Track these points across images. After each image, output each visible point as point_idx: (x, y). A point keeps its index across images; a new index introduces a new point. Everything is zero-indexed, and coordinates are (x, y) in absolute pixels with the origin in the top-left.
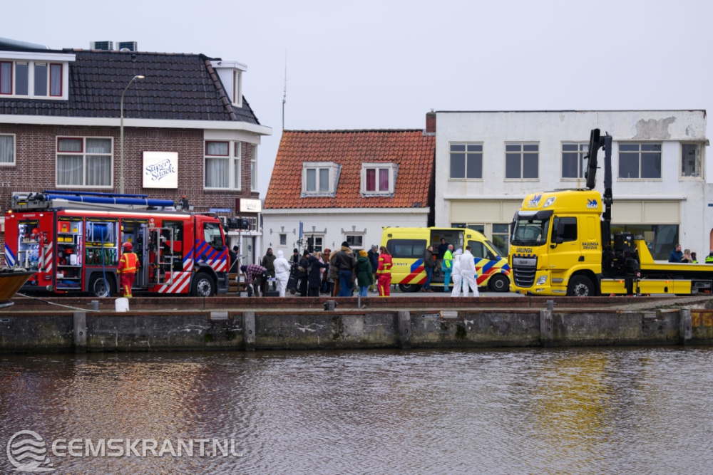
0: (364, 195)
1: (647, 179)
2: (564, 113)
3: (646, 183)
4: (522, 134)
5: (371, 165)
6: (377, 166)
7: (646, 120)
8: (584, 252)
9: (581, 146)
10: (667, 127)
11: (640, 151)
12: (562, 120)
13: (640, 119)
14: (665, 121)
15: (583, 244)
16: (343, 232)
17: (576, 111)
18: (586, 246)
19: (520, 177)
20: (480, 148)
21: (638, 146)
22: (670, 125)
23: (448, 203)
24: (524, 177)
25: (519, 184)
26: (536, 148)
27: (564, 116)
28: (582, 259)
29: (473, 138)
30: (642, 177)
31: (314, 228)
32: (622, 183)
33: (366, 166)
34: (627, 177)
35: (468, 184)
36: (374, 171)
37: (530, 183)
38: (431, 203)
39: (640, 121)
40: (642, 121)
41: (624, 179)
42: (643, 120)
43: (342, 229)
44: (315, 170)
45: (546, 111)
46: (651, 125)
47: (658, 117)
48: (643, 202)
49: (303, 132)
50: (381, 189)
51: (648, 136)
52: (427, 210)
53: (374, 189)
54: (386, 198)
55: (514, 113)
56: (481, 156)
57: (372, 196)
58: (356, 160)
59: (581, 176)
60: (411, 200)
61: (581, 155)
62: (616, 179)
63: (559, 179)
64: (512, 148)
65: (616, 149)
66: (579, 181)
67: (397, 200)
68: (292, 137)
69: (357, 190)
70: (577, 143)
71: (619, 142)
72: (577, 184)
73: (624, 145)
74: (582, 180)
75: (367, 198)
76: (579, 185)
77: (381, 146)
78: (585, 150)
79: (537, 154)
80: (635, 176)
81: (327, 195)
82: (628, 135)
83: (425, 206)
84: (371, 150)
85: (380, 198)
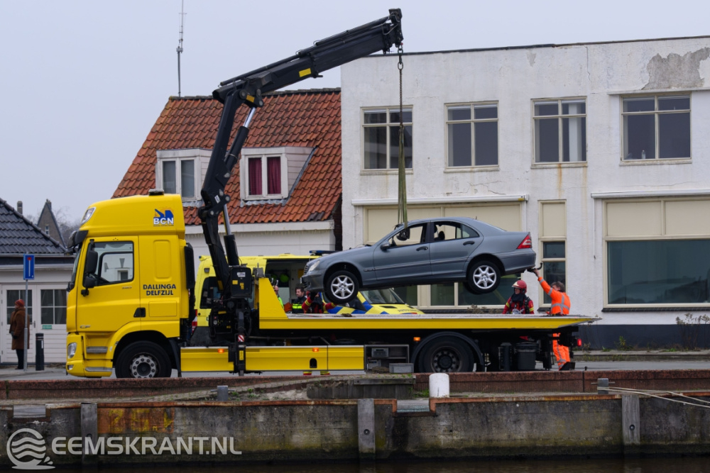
0: (246, 201)
1: (667, 161)
2: (534, 51)
3: (666, 167)
4: (472, 92)
5: (256, 152)
6: (264, 153)
7: (664, 56)
8: (145, 301)
9: (566, 108)
10: (698, 66)
11: (657, 111)
12: (532, 63)
13: (655, 55)
14: (693, 56)
15: (145, 287)
17: (553, 46)
18: (151, 290)
19: (470, 164)
20: (407, 116)
21: (654, 101)
22: (701, 62)
23: (360, 212)
24: (477, 163)
25: (468, 175)
26: (493, 112)
27: (534, 56)
28: (141, 313)
29: (398, 100)
30: (661, 156)
32: (628, 168)
33: (248, 153)
34: (640, 158)
35: (390, 178)
36: (259, 160)
37: (484, 173)
38: (337, 216)
39: (653, 58)
40: (658, 59)
41: (637, 161)
42: (658, 55)
44: (174, 162)
45: (507, 48)
46: (672, 64)
47: (682, 50)
48: (662, 199)
49: (197, 99)
50: (269, 192)
51: (667, 85)
52: (328, 225)
53: (260, 193)
54: (275, 206)
55: (458, 53)
56: (409, 129)
57: (255, 203)
58: (256, 143)
59: (566, 158)
60: (310, 209)
61: (566, 122)
62: (619, 162)
63: (528, 166)
64: (457, 113)
65: (616, 109)
66: (560, 168)
67: (289, 209)
68: (179, 109)
69: (236, 195)
70: (557, 100)
71: (622, 96)
72: (556, 171)
73: (631, 102)
74: (565, 164)
75: (247, 207)
76: (560, 175)
77: (303, 118)
78: (573, 112)
79: (496, 123)
80: (650, 155)
81: (191, 205)
82: (636, 85)
83: (328, 218)
84: (284, 125)
85: (267, 207)
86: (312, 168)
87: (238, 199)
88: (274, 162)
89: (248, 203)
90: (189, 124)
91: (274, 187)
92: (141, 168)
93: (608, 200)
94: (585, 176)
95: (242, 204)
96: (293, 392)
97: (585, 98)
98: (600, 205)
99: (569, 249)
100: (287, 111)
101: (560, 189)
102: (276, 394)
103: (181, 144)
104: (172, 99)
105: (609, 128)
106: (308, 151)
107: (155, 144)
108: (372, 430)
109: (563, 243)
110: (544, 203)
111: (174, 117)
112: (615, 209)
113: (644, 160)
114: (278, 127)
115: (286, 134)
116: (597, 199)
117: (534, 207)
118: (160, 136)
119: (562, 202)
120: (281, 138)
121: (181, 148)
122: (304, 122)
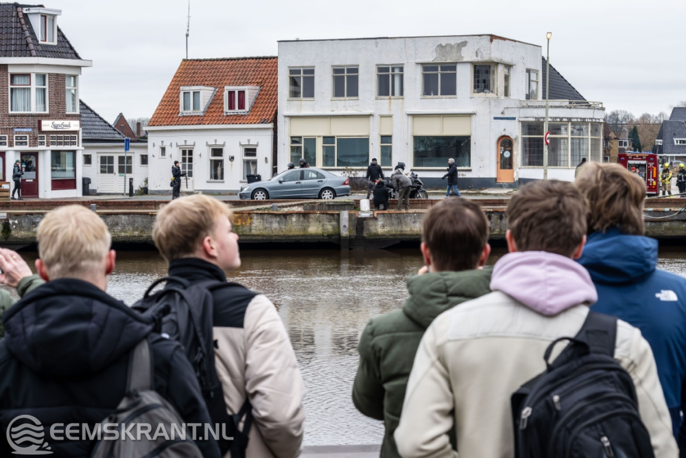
1: (444, 96)
2: (377, 40)
3: (444, 100)
4: (346, 60)
5: (231, 88)
6: (236, 89)
7: (444, 44)
9: (393, 70)
10: (461, 50)
11: (439, 72)
12: (377, 46)
13: (439, 44)
14: (458, 45)
16: (207, 145)
17: (388, 38)
19: (344, 96)
20: (312, 71)
21: (438, 67)
22: (463, 48)
23: (287, 119)
24: (348, 96)
25: (343, 102)
26: (356, 70)
27: (377, 43)
29: (307, 63)
30: (441, 94)
31: (186, 141)
32: (425, 100)
33: (228, 88)
34: (430, 95)
35: (303, 102)
36: (234, 92)
37: (351, 101)
38: (275, 121)
39: (438, 46)
40: (440, 46)
41: (429, 97)
42: (441, 44)
43: (207, 143)
44: (189, 92)
46: (448, 48)
47: (453, 42)
48: (441, 116)
50: (239, 109)
51: (445, 59)
52: (271, 125)
53: (234, 109)
54: (242, 115)
55: (338, 41)
56: (313, 78)
57: (232, 114)
58: (230, 83)
59: (393, 94)
60: (260, 117)
61: (393, 76)
62: (420, 97)
63: (374, 98)
64: (337, 71)
65: (419, 70)
66: (390, 99)
67: (249, 118)
68: (188, 65)
69: (221, 110)
70: (389, 65)
71: (422, 64)
72: (388, 101)
73: (426, 67)
74: (392, 97)
75: (228, 116)
76: (390, 102)
77: (253, 71)
78: (397, 71)
79: (357, 76)
80: (436, 94)
81: (198, 114)
82: (430, 58)
83: (270, 122)
84: (244, 75)
85: (237, 116)
86: (260, 97)
87: (222, 112)
88: (242, 93)
89: (228, 114)
90: (194, 73)
91: (242, 106)
92: (170, 95)
93: (414, 116)
94: (403, 103)
95: (225, 114)
96: (297, 207)
97: (403, 64)
98: (410, 118)
99: (394, 139)
100: (245, 68)
101: (390, 109)
102: (288, 208)
103: (190, 83)
104: (184, 60)
105: (415, 79)
106: (258, 88)
107: (177, 83)
108: (347, 226)
109: (390, 136)
110: (382, 116)
111: (186, 69)
112: (417, 120)
113: (432, 96)
114: (241, 75)
115: (245, 79)
116: (408, 115)
117: (377, 118)
118: (179, 79)
119: (390, 116)
120: (243, 81)
121: (190, 85)
122: (254, 73)
